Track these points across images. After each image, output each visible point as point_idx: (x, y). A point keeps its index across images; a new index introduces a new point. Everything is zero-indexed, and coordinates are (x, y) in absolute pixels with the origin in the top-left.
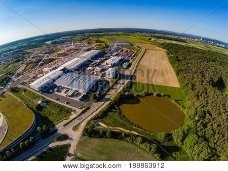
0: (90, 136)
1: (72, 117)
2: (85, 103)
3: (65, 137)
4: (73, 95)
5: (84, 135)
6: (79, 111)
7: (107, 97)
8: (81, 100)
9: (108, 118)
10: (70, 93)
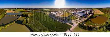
0: (80, 27)
1: (77, 20)
4: (79, 16)
5: (78, 26)
6: (79, 19)
7: (87, 17)
8: (80, 17)
10: (78, 15)
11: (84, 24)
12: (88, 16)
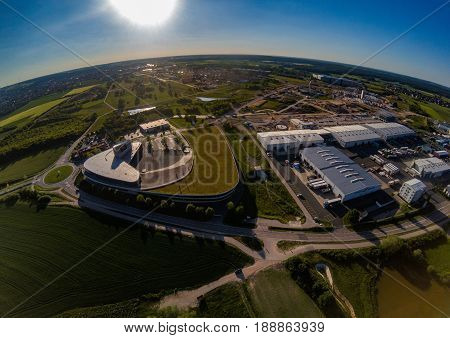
0: (294, 276)
1: (292, 224)
2: (330, 218)
3: (257, 246)
4: (319, 190)
5: (287, 265)
6: (311, 223)
7: (376, 233)
8: (328, 206)
9: (348, 271)
10: (316, 184)
11: (328, 270)
12: (396, 222)
